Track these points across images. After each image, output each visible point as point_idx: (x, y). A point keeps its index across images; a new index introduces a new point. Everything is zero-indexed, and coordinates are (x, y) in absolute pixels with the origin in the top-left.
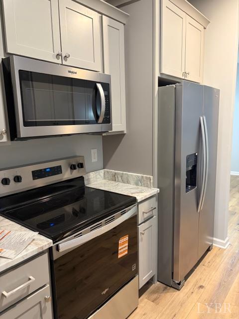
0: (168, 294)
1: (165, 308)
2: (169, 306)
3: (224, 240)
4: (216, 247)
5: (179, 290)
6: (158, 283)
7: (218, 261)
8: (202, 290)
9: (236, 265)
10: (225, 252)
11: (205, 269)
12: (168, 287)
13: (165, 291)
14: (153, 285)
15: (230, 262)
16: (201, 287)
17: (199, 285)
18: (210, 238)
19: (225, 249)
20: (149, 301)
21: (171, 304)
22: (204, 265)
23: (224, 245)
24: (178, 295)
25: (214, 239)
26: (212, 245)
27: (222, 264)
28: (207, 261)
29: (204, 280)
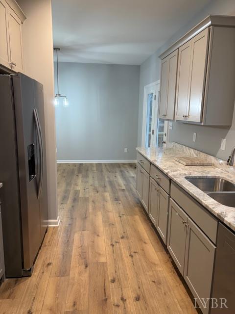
0: (21, 284)
1: (23, 298)
2: (26, 294)
3: (56, 219)
4: (50, 227)
5: (30, 276)
6: (7, 279)
7: (55, 238)
8: (50, 267)
9: (70, 236)
10: (59, 228)
11: (47, 249)
12: (19, 279)
13: (17, 283)
14: (3, 283)
15: (65, 235)
16: (49, 264)
17: (47, 263)
18: (46, 221)
19: (58, 227)
20: (4, 300)
21: (27, 292)
22: (45, 246)
23: (56, 223)
24: (31, 281)
25: (49, 221)
26: (48, 227)
27: (60, 240)
28: (47, 241)
29: (50, 258)
